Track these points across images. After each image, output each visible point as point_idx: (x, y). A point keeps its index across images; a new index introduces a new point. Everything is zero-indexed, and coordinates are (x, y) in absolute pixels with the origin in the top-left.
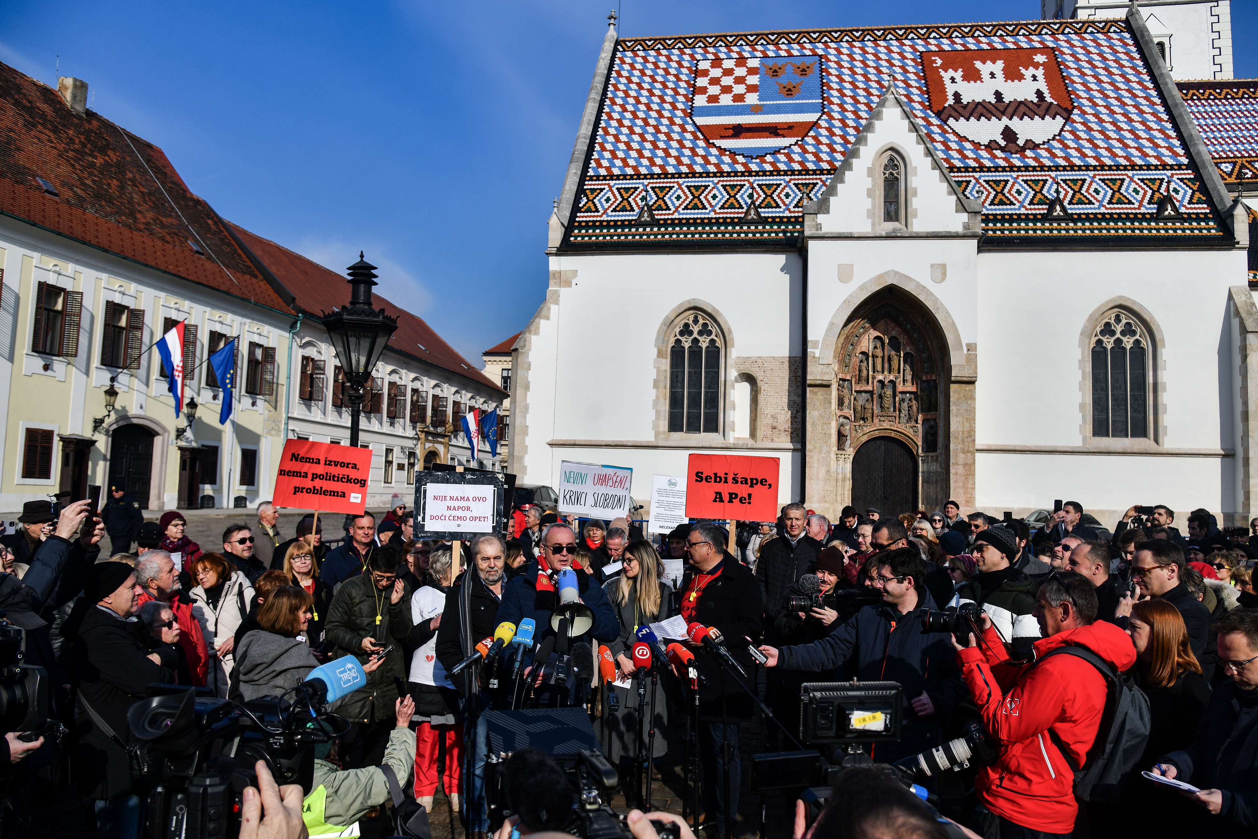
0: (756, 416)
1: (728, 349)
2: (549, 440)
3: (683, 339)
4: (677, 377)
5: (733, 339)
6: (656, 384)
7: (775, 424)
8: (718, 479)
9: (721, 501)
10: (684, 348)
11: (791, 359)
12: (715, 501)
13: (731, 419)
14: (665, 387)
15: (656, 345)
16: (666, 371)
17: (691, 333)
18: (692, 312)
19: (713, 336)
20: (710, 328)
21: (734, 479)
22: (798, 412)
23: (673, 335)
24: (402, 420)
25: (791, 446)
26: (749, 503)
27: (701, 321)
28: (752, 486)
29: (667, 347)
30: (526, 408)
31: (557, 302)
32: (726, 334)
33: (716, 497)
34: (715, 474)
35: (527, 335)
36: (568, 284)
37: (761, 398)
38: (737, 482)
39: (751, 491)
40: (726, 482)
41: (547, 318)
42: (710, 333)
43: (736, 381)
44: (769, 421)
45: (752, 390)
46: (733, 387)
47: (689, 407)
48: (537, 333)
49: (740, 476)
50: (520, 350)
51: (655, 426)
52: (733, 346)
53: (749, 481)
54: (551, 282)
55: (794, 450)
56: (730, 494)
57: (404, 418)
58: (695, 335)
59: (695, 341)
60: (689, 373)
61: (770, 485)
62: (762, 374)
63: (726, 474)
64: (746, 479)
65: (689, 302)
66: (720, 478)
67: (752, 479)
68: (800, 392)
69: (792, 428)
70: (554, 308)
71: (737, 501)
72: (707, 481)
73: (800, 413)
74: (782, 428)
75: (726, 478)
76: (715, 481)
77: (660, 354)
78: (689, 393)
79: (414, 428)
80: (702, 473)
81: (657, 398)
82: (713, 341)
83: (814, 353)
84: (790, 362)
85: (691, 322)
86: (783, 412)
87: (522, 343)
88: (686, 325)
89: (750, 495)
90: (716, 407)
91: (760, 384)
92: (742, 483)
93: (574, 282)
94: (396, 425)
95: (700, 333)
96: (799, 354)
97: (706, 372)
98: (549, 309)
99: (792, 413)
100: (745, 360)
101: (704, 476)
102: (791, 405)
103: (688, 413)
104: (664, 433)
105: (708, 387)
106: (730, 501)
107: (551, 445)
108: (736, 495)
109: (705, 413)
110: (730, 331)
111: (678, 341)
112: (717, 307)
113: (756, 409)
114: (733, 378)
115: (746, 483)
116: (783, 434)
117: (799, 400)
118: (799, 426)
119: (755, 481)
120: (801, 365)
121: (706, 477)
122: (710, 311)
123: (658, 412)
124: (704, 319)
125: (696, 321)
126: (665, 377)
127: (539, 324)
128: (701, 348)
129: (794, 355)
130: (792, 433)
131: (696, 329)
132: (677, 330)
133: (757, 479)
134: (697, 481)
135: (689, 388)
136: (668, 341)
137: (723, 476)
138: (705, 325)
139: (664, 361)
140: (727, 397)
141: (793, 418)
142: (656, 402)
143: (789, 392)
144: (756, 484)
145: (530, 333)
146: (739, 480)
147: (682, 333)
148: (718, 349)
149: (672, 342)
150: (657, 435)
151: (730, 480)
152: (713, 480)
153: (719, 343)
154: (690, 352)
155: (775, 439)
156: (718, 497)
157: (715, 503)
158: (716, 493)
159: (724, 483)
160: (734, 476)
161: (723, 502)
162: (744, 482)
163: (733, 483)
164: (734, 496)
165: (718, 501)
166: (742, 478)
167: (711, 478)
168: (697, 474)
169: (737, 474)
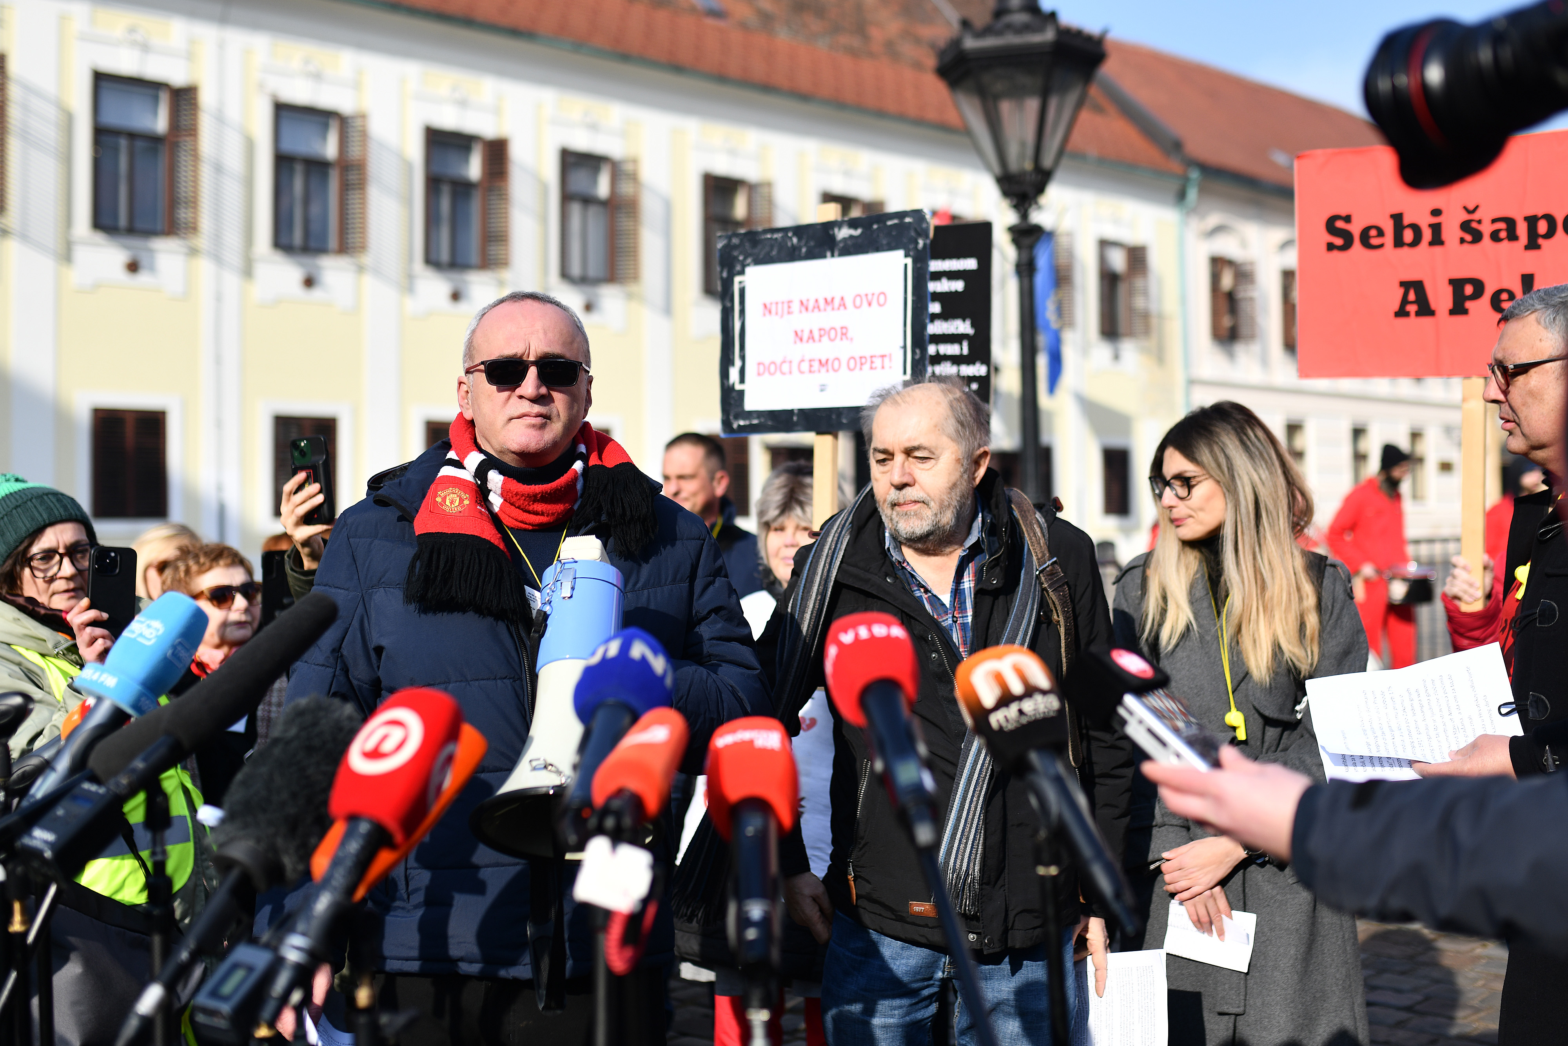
8: (1408, 236)
9: (1425, 310)
12: (1401, 313)
21: (1465, 226)
28: (1533, 244)
33: (1405, 301)
34: (1397, 218)
38: (1477, 237)
39: (1530, 262)
40: (1437, 240)
49: (1485, 214)
53: (1522, 229)
56: (1457, 284)
63: (1436, 212)
64: (1511, 223)
66: (1416, 228)
67: (1532, 221)
71: (1480, 308)
72: (1367, 245)
75: (1436, 229)
76: (1399, 243)
80: (1348, 219)
89: (1528, 281)
92: (1495, 237)
101: (1355, 229)
106: (1458, 309)
108: (1479, 287)
115: (1513, 236)
119: (1542, 227)
121: (1365, 234)
133: (1550, 219)
134: (1331, 247)
137: (1425, 221)
144: (1550, 235)
146: (1486, 229)
151: (1452, 232)
152: (1389, 239)
156: (1412, 296)
157: (1402, 321)
158: (1406, 285)
159: (1431, 244)
160: (1465, 217)
161: (1431, 313)
162: (1503, 234)
163: (1462, 241)
164: (1469, 290)
165: (1413, 314)
166: (1494, 221)
167: (1381, 233)
168: (1331, 225)
169: (1477, 207)
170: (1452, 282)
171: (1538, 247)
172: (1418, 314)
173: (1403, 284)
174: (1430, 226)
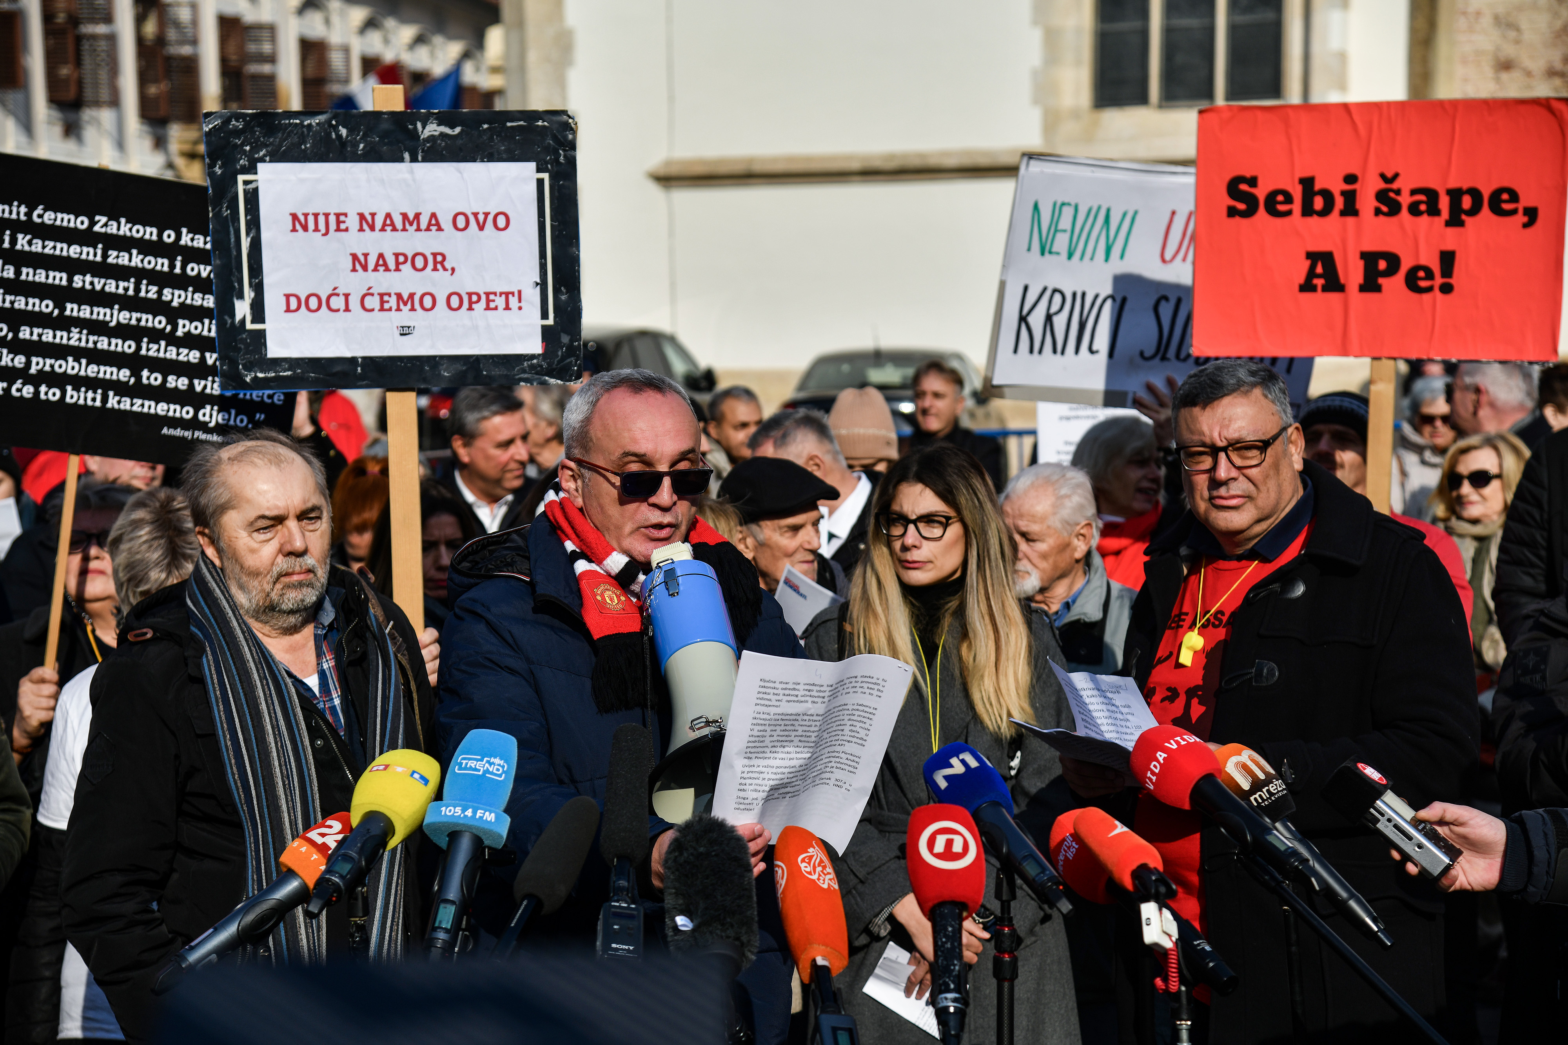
8: (1318, 203)
9: (1334, 284)
12: (1307, 287)
21: (1382, 196)
24: (106, 116)
26: (1447, 289)
28: (1455, 221)
33: (1311, 274)
34: (1307, 183)
38: (1394, 209)
39: (1451, 239)
40: (1350, 209)
49: (1405, 184)
53: (1444, 203)
56: (1369, 258)
57: (115, 102)
61: (1532, 214)
63: (1351, 179)
64: (1432, 195)
66: (1327, 195)
67: (1455, 195)
71: (1394, 285)
72: (1272, 211)
75: (1350, 197)
76: (1308, 211)
80: (1253, 182)
89: (1448, 259)
92: (1414, 210)
94: (89, 133)
101: (1261, 193)
106: (1370, 285)
107: (663, 179)
108: (1394, 261)
115: (1434, 211)
119: (1467, 202)
121: (1271, 199)
133: (1475, 193)
134: (1232, 212)
137: (1337, 187)
144: (1474, 211)
146: (1405, 200)
151: (1367, 202)
152: (1297, 207)
156: (1319, 269)
157: (1307, 296)
158: (1313, 257)
159: (1343, 213)
160: (1382, 185)
161: (1340, 288)
162: (1423, 207)
163: (1378, 212)
164: (1382, 265)
165: (1319, 288)
166: (1414, 192)
167: (1289, 199)
168: (1234, 187)
169: (1396, 176)
170: (1364, 255)
171: (1461, 224)
172: (1325, 289)
173: (1310, 255)
174: (1343, 193)
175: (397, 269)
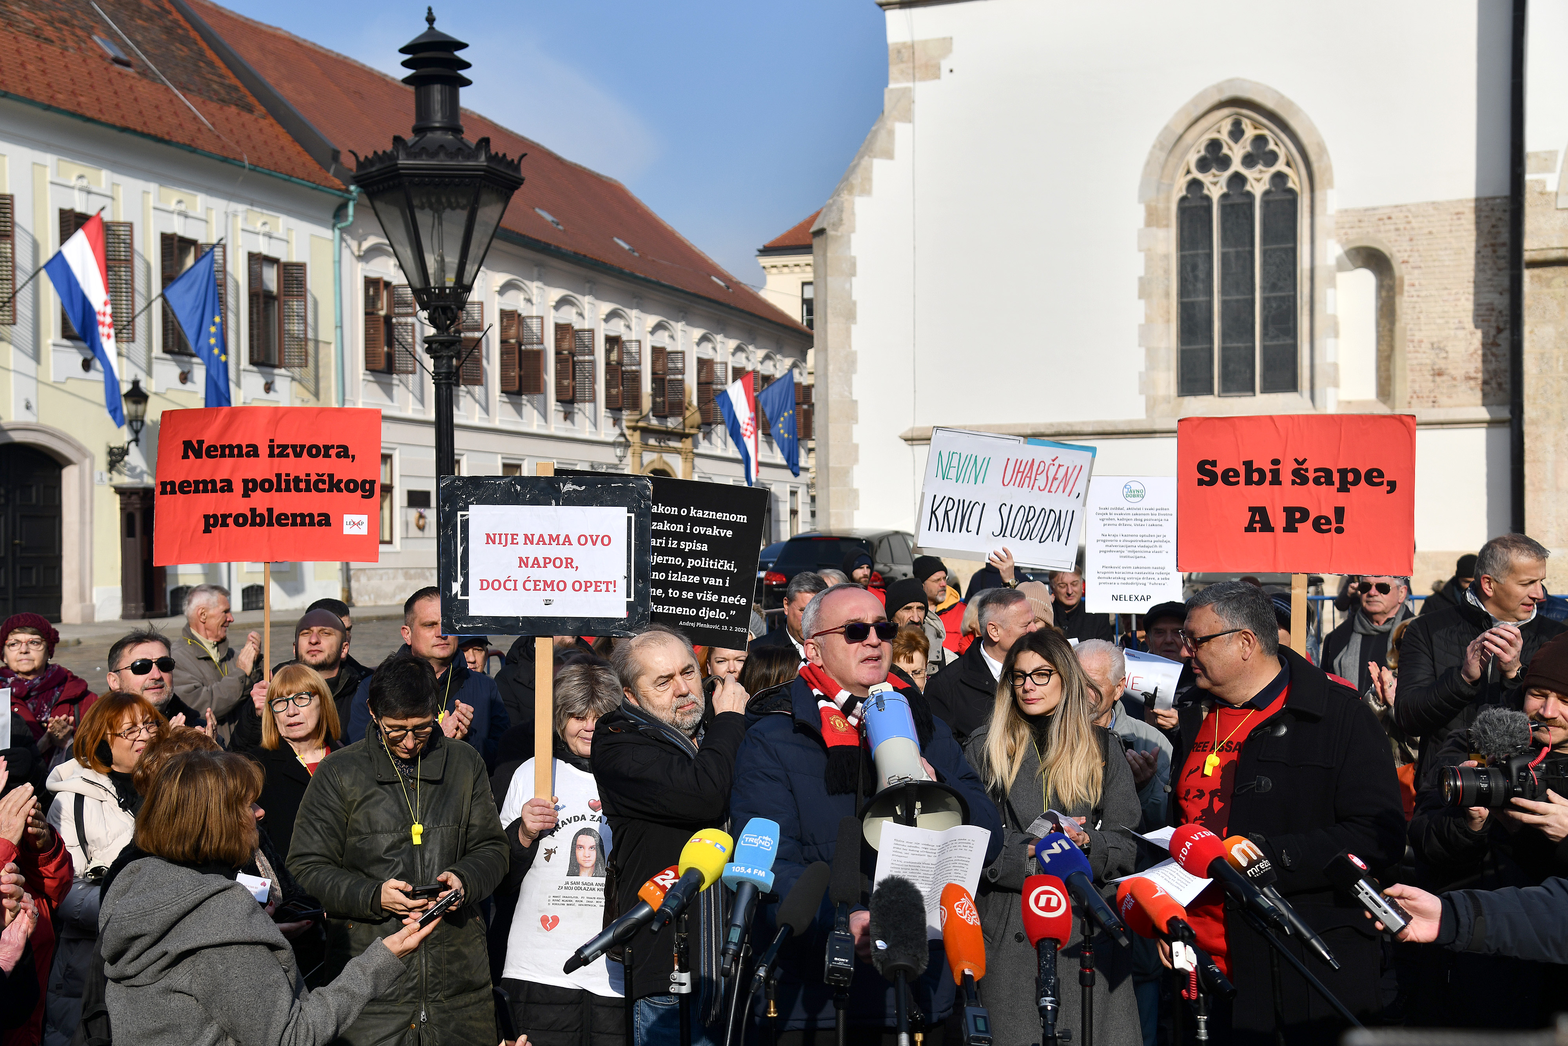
0: (1392, 348)
1: (1318, 194)
2: (905, 429)
3: (1206, 178)
4: (1194, 268)
5: (1329, 169)
6: (1145, 290)
7: (1441, 364)
8: (1256, 477)
9: (1267, 527)
10: (1208, 199)
11: (1483, 207)
12: (1250, 529)
13: (1330, 359)
14: (1167, 295)
15: (1141, 198)
16: (1167, 257)
17: (1224, 162)
18: (1226, 111)
19: (1280, 166)
20: (1272, 146)
21: (1295, 472)
22: (1499, 330)
23: (1182, 170)
25: (1483, 414)
26: (1339, 530)
27: (1250, 133)
28: (1343, 488)
29: (1168, 200)
30: (851, 361)
31: (907, 117)
32: (1313, 157)
33: (1252, 521)
34: (1248, 464)
35: (845, 196)
36: (932, 71)
37: (1404, 304)
38: (1304, 481)
39: (1341, 499)
40: (1276, 480)
41: (889, 155)
42: (1271, 159)
43: (1340, 267)
44: (1426, 357)
45: (1380, 287)
46: (1332, 283)
47: (1225, 336)
48: (866, 191)
49: (1310, 465)
50: (830, 232)
51: (1146, 385)
52: (1330, 184)
53: (1336, 477)
54: (894, 71)
55: (1492, 424)
56: (1289, 511)
58: (1236, 166)
59: (1238, 180)
60: (1224, 257)
61: (1392, 485)
62: (1406, 245)
63: (1276, 462)
64: (1328, 473)
65: (1219, 88)
66: (1261, 472)
67: (1343, 472)
68: (1506, 282)
69: (1486, 371)
70: (901, 131)
71: (1305, 528)
72: (1226, 481)
73: (1506, 334)
74: (1460, 373)
75: (1276, 473)
76: (1249, 481)
77: (1153, 218)
78: (1224, 304)
79: (617, 422)
80: (1214, 463)
81: (1149, 319)
82: (1280, 177)
83: (1543, 183)
84: (1478, 210)
85: (1224, 137)
86: (1461, 334)
87: (833, 217)
88: (1214, 145)
89: (1340, 512)
90: (1292, 331)
91: (1399, 269)
92: (1317, 481)
93: (945, 65)
95: (1249, 160)
96: (1503, 188)
97: (1264, 253)
98: (891, 133)
99: (1485, 335)
100: (1362, 215)
101: (1219, 470)
102: (1481, 316)
103: (1224, 350)
104: (1167, 399)
105: (1270, 285)
106: (1290, 527)
107: (910, 440)
108: (1305, 513)
109: (1265, 349)
110: (1322, 149)
111: (1195, 185)
112: (1290, 94)
113: (1391, 331)
114: (1331, 261)
115: (1330, 482)
116: (1463, 387)
117: (1502, 302)
118: (1505, 364)
119: (1351, 477)
120: (1507, 217)
121: (1226, 473)
122: (1270, 103)
123: (1151, 354)
124: (1256, 125)
125: (1237, 133)
126: (1167, 271)
127: (869, 169)
128: (1250, 196)
129: (1489, 193)
130: (1485, 382)
131: (1236, 152)
132: (1192, 158)
133: (1356, 472)
134: (1201, 482)
135: (1224, 291)
136: (1171, 186)
137: (1267, 467)
138: (1260, 140)
139: (1161, 233)
140: (1318, 307)
141: (1489, 346)
142: (1145, 331)
143: (1478, 285)
144: (1356, 482)
145: (850, 192)
146: (1311, 475)
147: (1203, 165)
148: (1292, 197)
149: (1179, 188)
150: (1151, 405)
151: (1286, 476)
152: (1242, 479)
153: (1296, 181)
154: (1224, 208)
155: (1443, 400)
156: (1257, 518)
157: (1250, 534)
158: (1253, 510)
159: (1271, 483)
160: (1296, 466)
161: (1272, 530)
162: (1323, 480)
163: (1294, 482)
164: (1298, 515)
165: (1258, 530)
166: (1316, 471)
167: (1237, 474)
168: (1201, 467)
169: (1305, 460)
170: (1286, 509)
171: (1348, 490)
172: (1261, 530)
173: (1251, 509)
174: (1271, 471)
175: (545, 567)
